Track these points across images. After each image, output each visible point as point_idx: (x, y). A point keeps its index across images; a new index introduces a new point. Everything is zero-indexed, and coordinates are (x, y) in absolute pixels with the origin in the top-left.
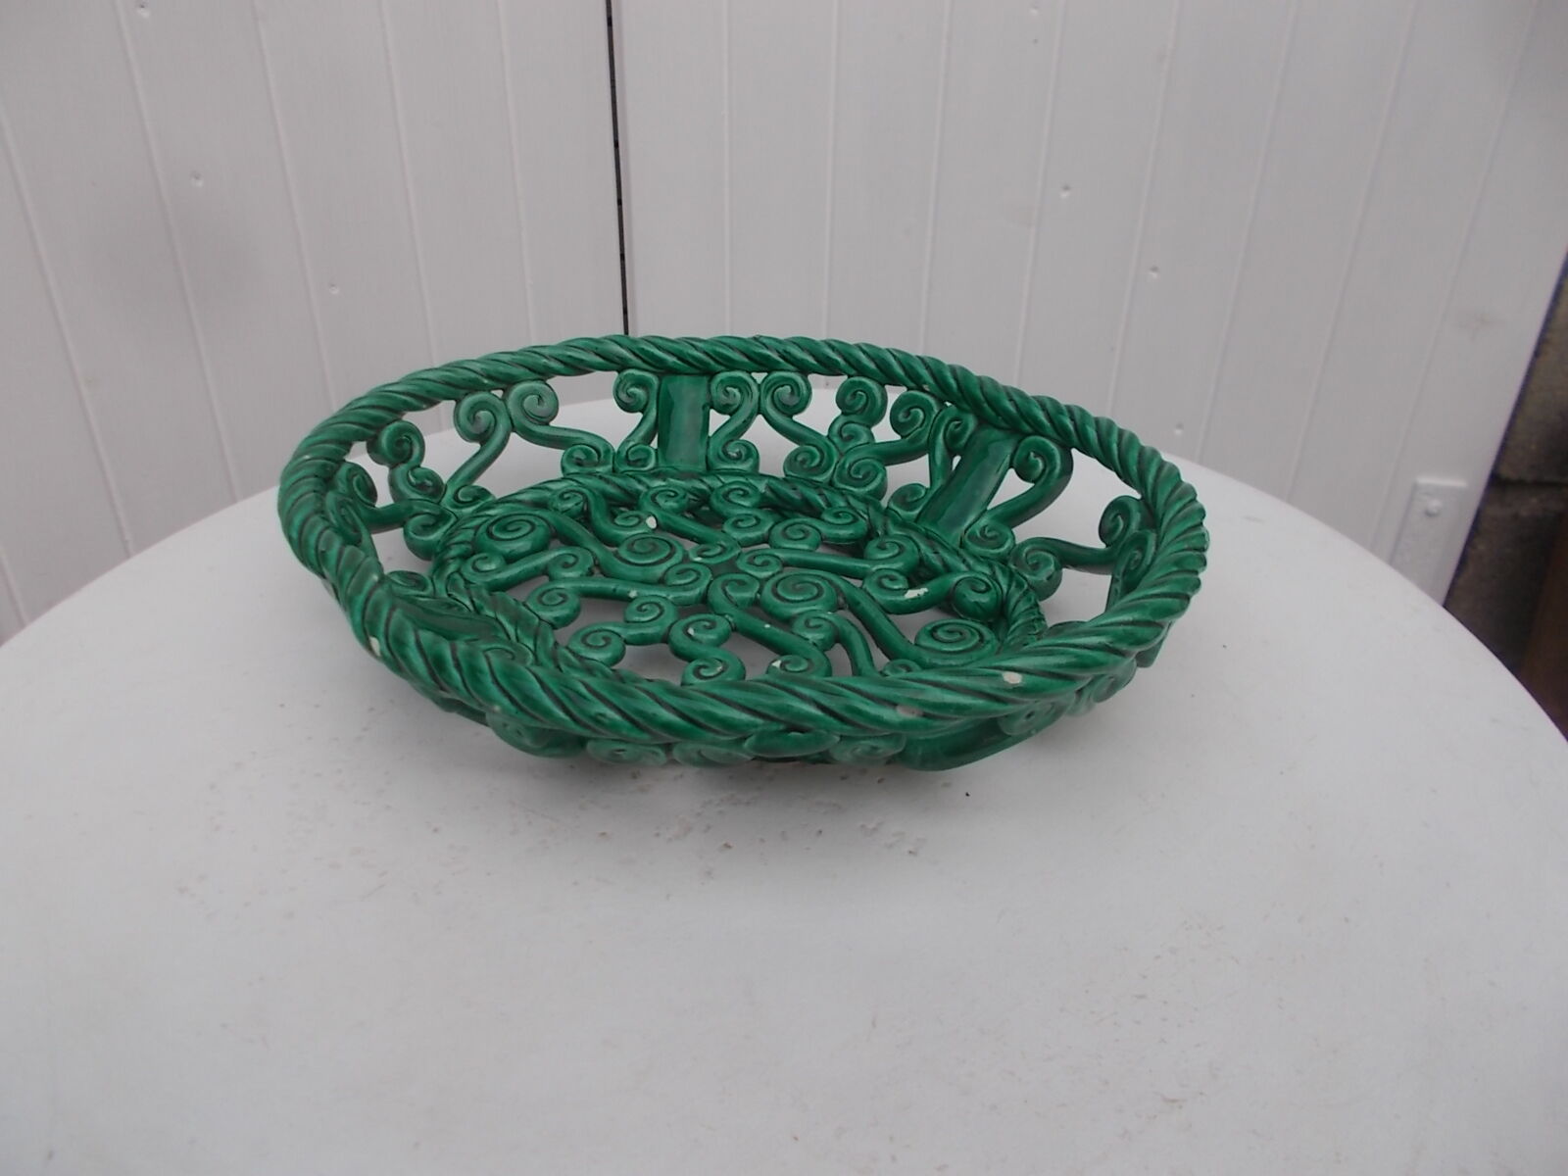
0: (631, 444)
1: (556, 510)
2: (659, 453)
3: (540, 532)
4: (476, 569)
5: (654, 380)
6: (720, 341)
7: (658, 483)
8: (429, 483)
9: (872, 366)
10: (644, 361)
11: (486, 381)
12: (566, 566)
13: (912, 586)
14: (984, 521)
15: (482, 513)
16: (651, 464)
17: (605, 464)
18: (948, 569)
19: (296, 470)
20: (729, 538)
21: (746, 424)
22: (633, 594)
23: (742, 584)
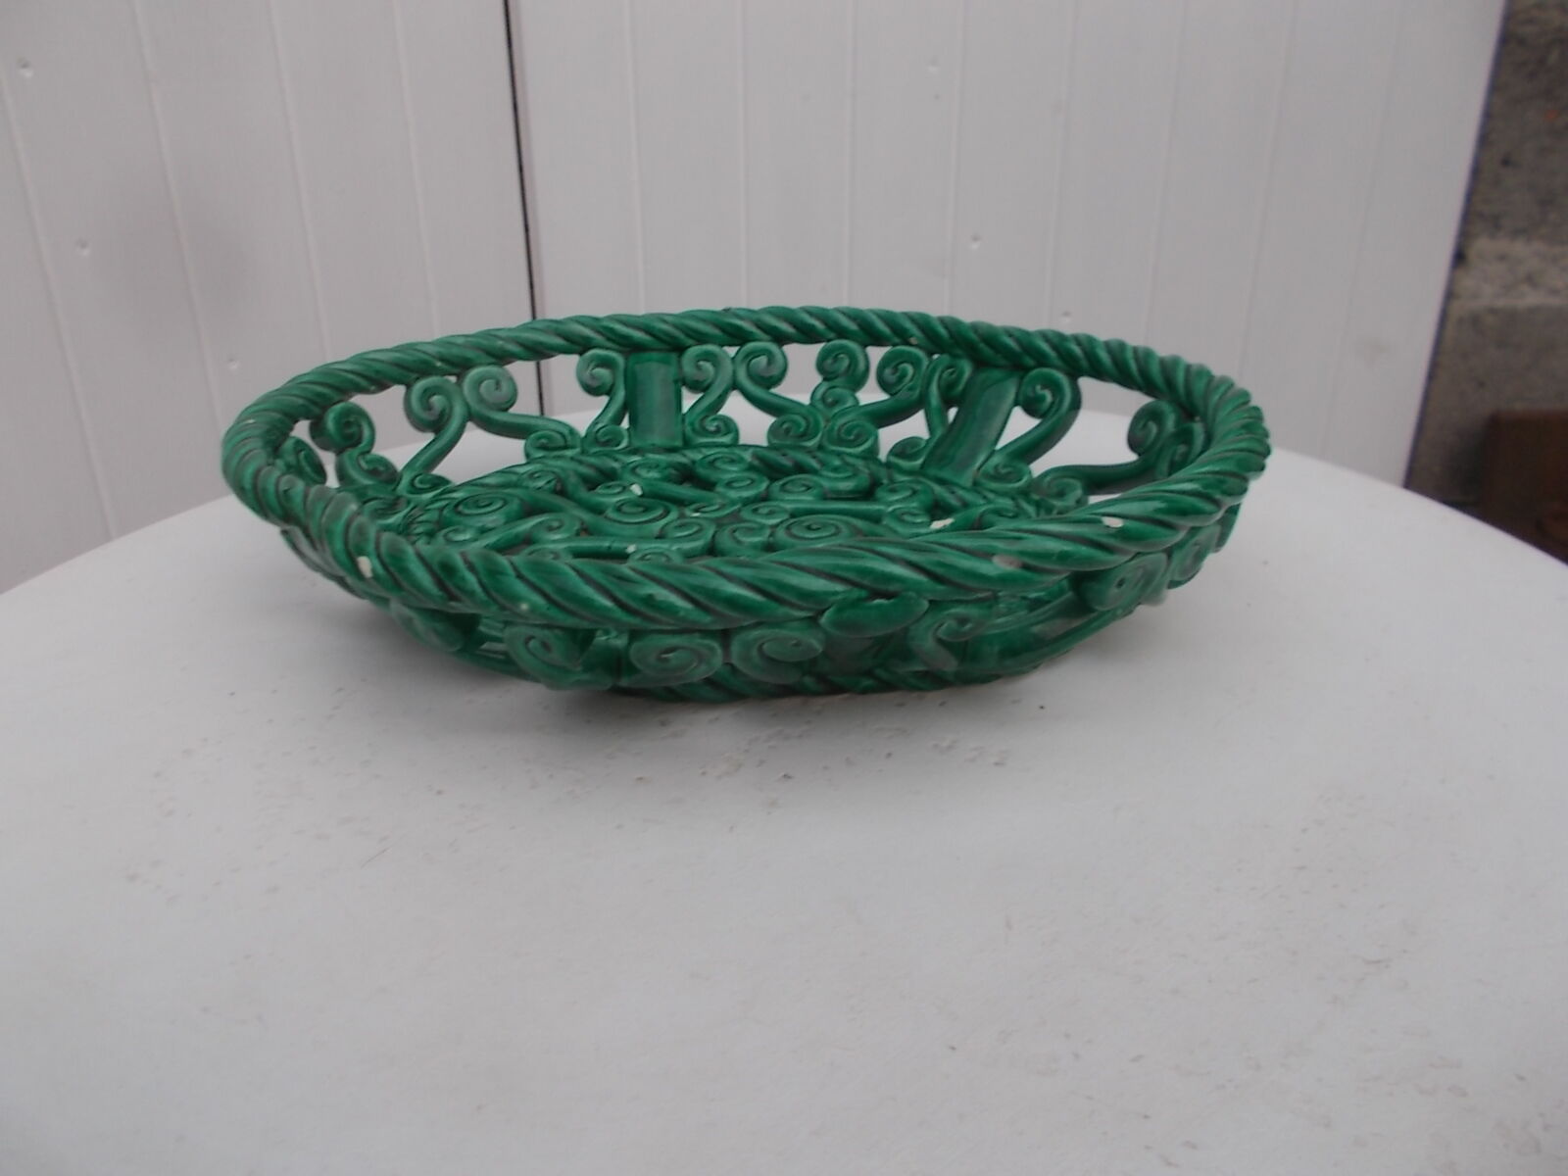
0: (599, 426)
1: (527, 488)
2: (632, 432)
3: (514, 506)
4: (449, 541)
5: (620, 359)
6: (691, 315)
7: (636, 458)
8: (381, 468)
9: (853, 327)
10: (609, 339)
11: (439, 364)
12: (551, 529)
13: (934, 518)
14: (996, 460)
15: (443, 496)
16: (624, 444)
17: (573, 447)
18: (966, 505)
19: (238, 433)
20: (723, 496)
21: (721, 400)
22: (631, 549)
23: (751, 531)
